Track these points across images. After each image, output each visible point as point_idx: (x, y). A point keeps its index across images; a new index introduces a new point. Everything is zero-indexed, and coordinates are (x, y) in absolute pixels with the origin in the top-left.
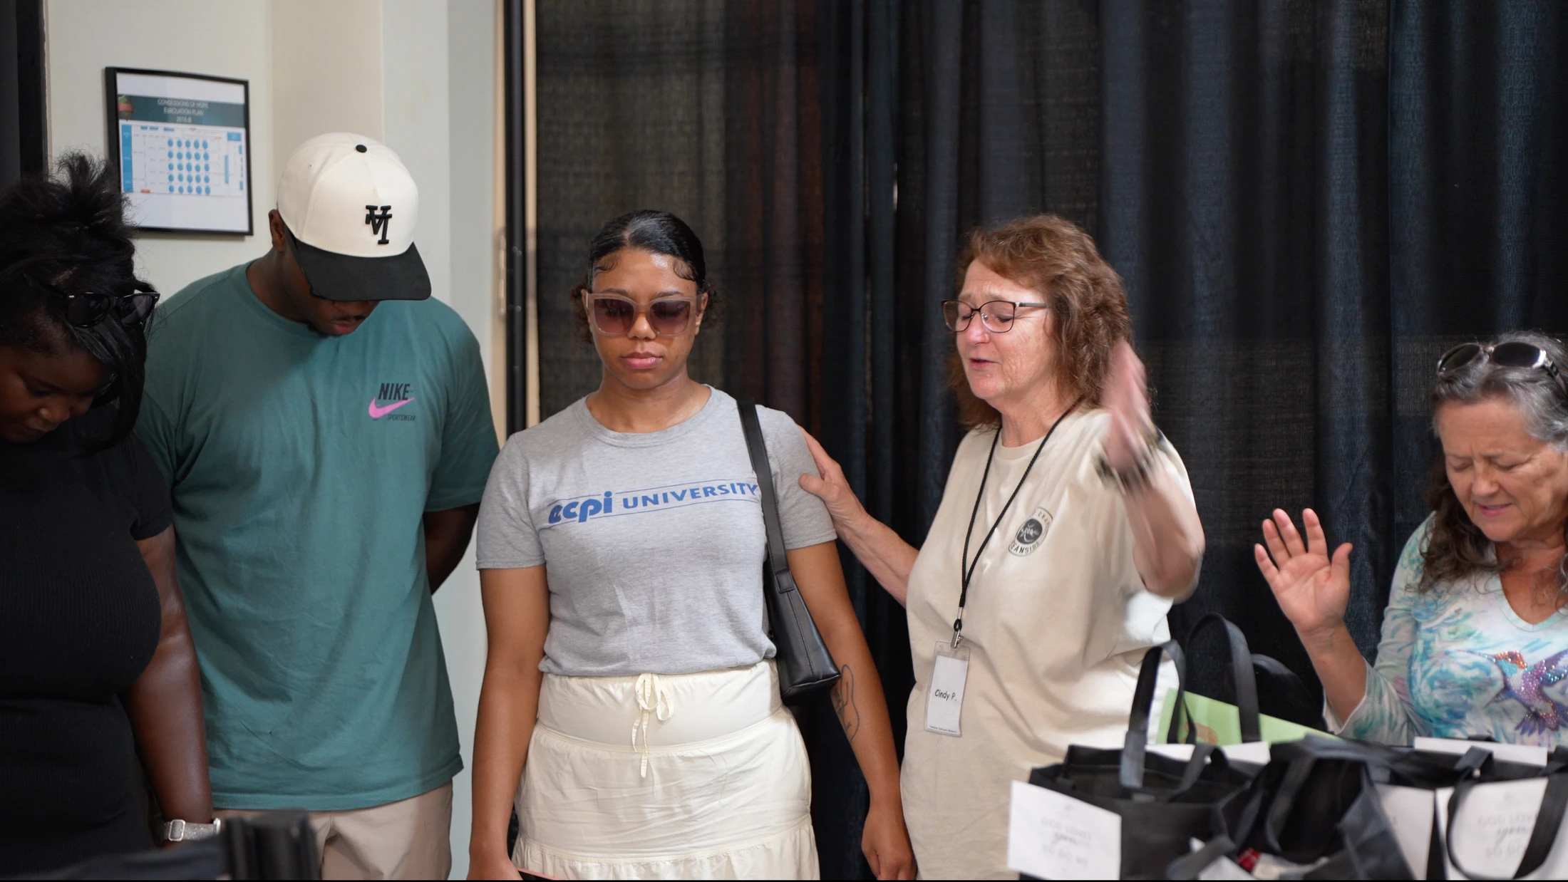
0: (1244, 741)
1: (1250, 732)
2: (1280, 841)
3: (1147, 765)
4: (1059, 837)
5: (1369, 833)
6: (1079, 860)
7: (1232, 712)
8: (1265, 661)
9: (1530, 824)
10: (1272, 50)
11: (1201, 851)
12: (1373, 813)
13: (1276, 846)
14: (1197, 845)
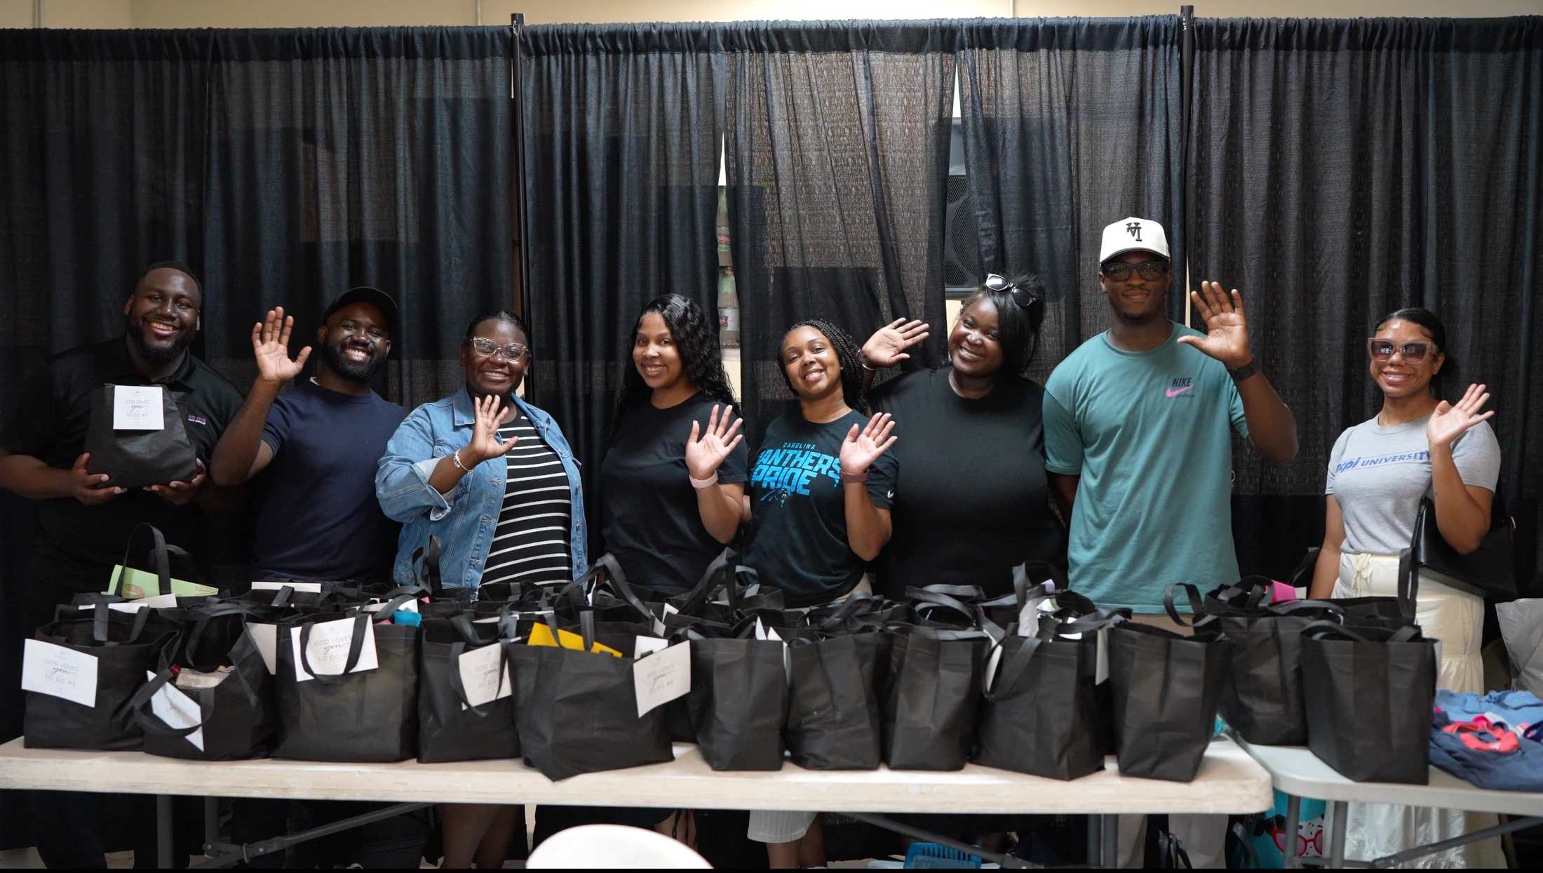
0: (161, 594)
1: (165, 589)
2: (194, 659)
3: (110, 616)
4: (56, 670)
5: (247, 653)
6: (70, 683)
7: (155, 577)
8: (173, 548)
9: (349, 641)
10: (143, 214)
11: (154, 680)
12: (249, 642)
13: (191, 662)
14: (151, 675)
